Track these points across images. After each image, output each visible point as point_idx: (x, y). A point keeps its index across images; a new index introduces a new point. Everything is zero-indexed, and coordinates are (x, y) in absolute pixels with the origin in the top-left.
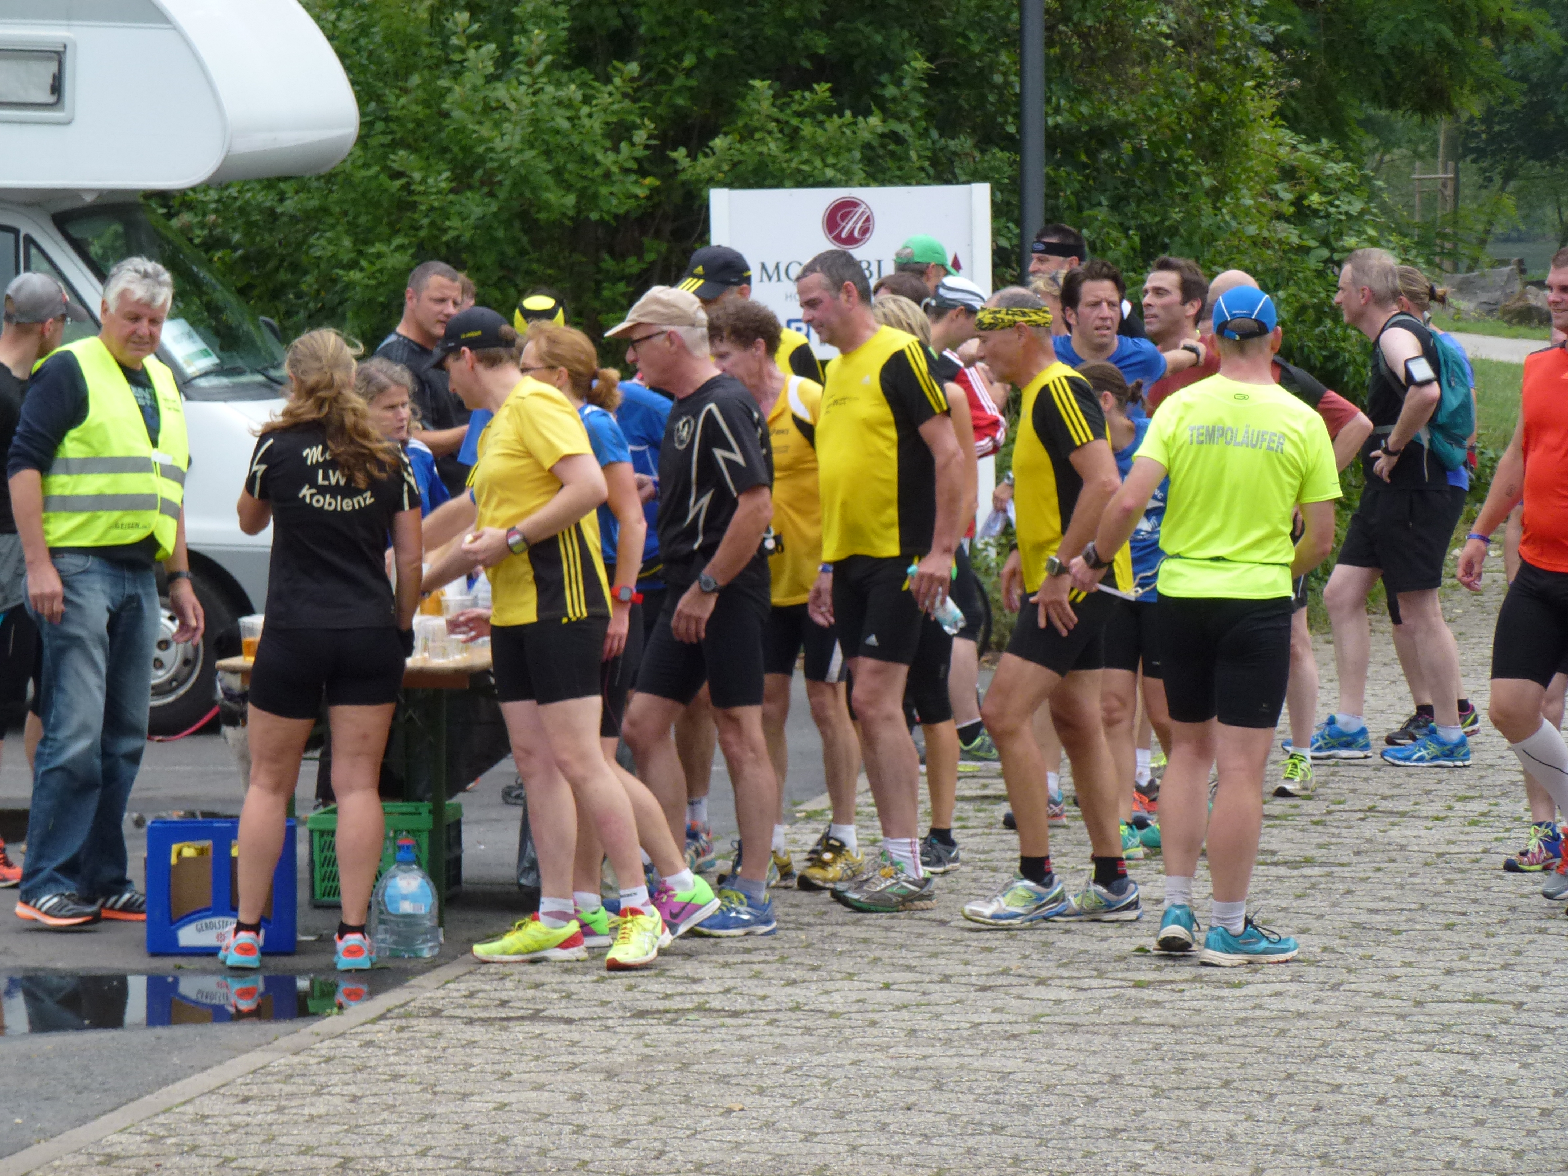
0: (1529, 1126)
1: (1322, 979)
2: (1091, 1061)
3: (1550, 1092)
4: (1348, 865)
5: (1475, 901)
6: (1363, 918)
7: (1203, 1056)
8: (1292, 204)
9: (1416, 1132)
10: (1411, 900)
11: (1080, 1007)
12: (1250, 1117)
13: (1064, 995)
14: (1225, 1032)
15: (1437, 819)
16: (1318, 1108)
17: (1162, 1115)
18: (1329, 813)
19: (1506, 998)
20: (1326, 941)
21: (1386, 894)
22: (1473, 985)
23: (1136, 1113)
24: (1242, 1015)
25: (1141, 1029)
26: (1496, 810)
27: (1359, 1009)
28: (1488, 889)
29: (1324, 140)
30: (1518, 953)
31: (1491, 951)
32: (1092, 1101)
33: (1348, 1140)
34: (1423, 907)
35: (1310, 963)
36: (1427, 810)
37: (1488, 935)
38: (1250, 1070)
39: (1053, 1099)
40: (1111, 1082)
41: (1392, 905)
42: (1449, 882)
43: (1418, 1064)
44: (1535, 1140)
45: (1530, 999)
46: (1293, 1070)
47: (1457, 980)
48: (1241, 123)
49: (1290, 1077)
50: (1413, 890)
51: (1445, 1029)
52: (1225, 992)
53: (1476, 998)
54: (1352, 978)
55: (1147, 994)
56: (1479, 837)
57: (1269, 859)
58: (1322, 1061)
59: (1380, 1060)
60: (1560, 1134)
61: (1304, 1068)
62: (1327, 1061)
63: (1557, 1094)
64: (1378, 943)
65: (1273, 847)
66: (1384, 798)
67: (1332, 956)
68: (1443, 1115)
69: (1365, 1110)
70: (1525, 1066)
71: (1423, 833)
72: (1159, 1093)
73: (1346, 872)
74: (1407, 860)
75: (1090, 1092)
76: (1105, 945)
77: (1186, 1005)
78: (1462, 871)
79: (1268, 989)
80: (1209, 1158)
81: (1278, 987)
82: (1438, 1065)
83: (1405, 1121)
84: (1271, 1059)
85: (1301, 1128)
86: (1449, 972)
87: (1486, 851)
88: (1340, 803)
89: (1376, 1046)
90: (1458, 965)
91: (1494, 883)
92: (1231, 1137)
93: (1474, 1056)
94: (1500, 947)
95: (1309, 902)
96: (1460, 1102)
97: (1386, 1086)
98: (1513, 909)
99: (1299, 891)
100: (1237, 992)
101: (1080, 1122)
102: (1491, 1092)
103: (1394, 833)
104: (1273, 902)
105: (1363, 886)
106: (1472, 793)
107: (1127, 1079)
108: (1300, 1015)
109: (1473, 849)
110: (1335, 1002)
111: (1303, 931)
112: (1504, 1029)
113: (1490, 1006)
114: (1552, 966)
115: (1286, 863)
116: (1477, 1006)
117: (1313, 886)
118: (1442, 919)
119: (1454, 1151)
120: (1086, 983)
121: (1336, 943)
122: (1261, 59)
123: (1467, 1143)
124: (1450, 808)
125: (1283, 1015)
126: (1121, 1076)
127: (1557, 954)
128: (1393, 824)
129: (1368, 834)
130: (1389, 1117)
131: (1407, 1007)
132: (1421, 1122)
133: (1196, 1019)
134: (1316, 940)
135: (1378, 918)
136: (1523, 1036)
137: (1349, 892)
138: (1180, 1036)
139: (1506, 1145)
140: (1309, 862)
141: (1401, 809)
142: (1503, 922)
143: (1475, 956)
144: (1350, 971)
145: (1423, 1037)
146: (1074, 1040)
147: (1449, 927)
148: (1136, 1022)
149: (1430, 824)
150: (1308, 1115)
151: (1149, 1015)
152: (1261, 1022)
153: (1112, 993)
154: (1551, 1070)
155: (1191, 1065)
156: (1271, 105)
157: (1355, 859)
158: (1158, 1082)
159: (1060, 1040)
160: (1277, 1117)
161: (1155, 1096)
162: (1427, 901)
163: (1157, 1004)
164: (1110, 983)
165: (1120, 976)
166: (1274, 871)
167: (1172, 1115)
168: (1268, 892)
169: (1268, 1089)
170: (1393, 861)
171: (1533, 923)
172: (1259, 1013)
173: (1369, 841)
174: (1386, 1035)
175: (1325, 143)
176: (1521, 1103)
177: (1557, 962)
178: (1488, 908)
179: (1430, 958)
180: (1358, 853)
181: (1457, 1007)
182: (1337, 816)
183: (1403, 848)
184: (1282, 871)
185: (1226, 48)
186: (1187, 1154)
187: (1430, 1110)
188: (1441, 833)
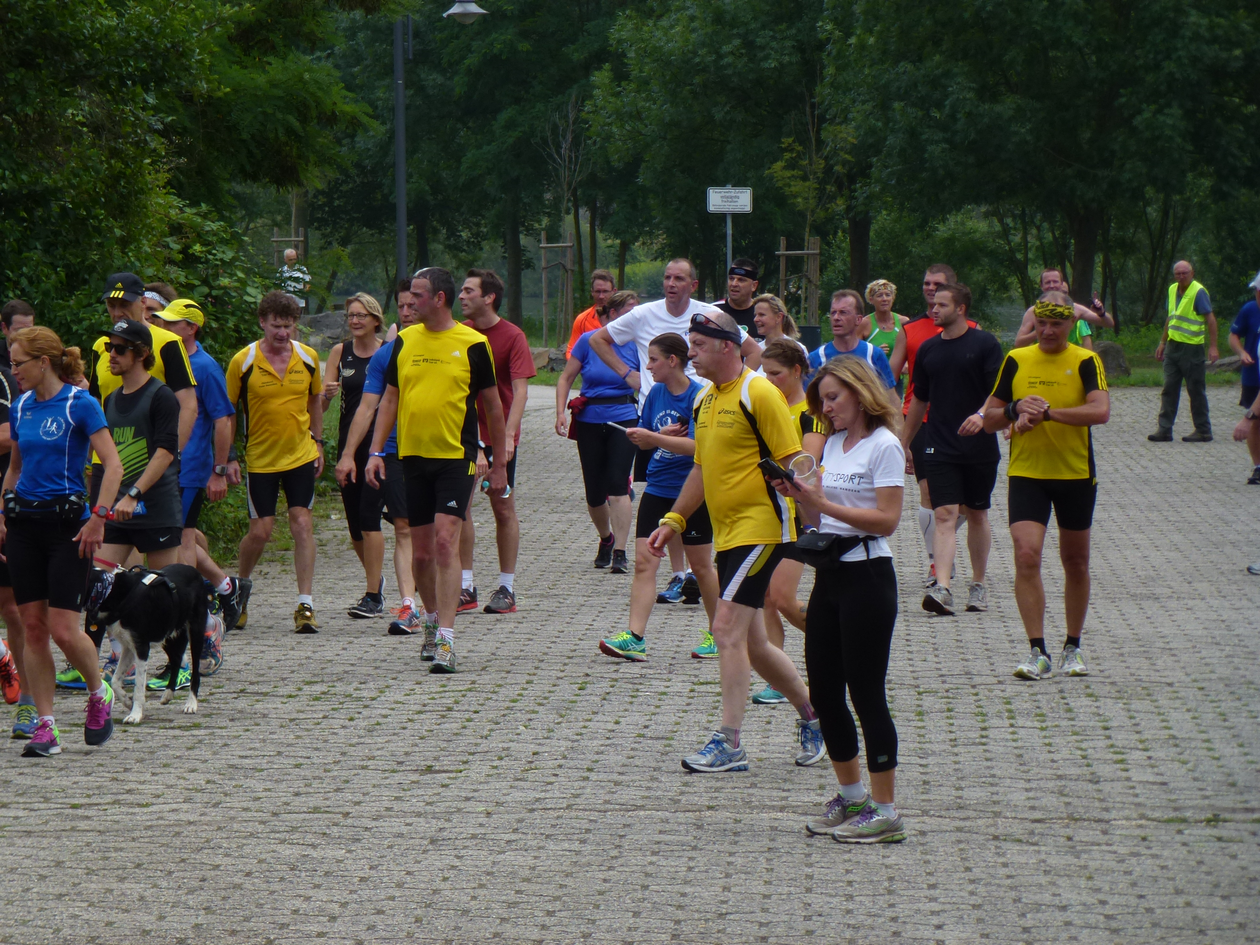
0: (351, 888)
1: (206, 800)
2: (42, 854)
3: (367, 867)
4: (225, 728)
5: (317, 749)
6: (236, 761)
7: (121, 849)
8: (180, 252)
9: (272, 893)
10: (271, 750)
11: (31, 821)
12: (155, 886)
13: (20, 813)
14: (137, 834)
15: (290, 696)
16: (203, 880)
17: (93, 886)
18: (211, 694)
19: (337, 810)
20: (209, 777)
21: (252, 746)
22: (313, 802)
23: (75, 885)
24: (149, 823)
25: (75, 834)
26: (333, 690)
27: (232, 819)
28: (326, 741)
29: (203, 205)
30: (347, 782)
31: (327, 780)
32: (43, 878)
33: (224, 898)
34: (279, 754)
35: (197, 791)
36: (282, 691)
37: (325, 771)
38: (155, 857)
39: (16, 877)
40: (56, 866)
41: (256, 753)
42: (298, 737)
43: (274, 851)
44: (355, 896)
45: (354, 810)
46: (185, 856)
47: (303, 799)
48: (142, 191)
49: (183, 861)
50: (272, 743)
51: (294, 829)
52: (137, 810)
53: (316, 810)
54: (228, 799)
55: (80, 812)
56: (320, 708)
57: (167, 725)
58: (206, 851)
59: (247, 850)
60: (373, 892)
61: (193, 856)
62: (209, 851)
63: (371, 868)
64: (246, 777)
65: (171, 717)
66: (252, 683)
67: (213, 786)
68: (291, 882)
69: (236, 880)
70: (350, 851)
71: (280, 706)
72: (90, 872)
73: (224, 732)
74: (268, 724)
75: (41, 872)
76: (49, 782)
77: (109, 818)
78: (308, 730)
79: (167, 807)
80: (127, 911)
81: (175, 806)
82: (288, 852)
83: (264, 886)
84: (170, 850)
85: (191, 892)
86: (297, 794)
87: (325, 717)
88: (219, 687)
89: (245, 842)
90: (303, 790)
91: (330, 737)
92: (142, 898)
93: (314, 846)
94: (334, 778)
95: (197, 752)
96: (303, 874)
97: (252, 865)
98: (343, 754)
99: (189, 745)
100: (145, 810)
101: (35, 890)
102: (325, 867)
103: (259, 706)
104: (171, 752)
105: (236, 741)
106: (316, 679)
107: (68, 864)
108: (190, 823)
109: (315, 716)
110: (215, 815)
111: (193, 771)
112: (335, 829)
113: (325, 816)
114: (371, 789)
115: (180, 728)
116: (316, 815)
117: (200, 742)
118: (292, 761)
119: (298, 903)
120: (36, 806)
121: (216, 778)
122: (155, 143)
123: (308, 899)
124: (300, 689)
125: (178, 823)
126: (63, 862)
127: (374, 782)
128: (258, 701)
129: (239, 707)
130: (253, 884)
131: (266, 816)
132: (276, 887)
133: (116, 827)
134: (202, 776)
135: (247, 761)
136: (348, 833)
137: (226, 745)
138: (104, 838)
139: (335, 899)
140: (197, 726)
141: (264, 690)
142: (336, 763)
143: (316, 784)
144: (226, 795)
145: (277, 835)
146: (29, 842)
147: (297, 766)
148: (73, 829)
149: (285, 700)
150: (196, 884)
151: (83, 825)
152: (162, 828)
153: (55, 812)
154: (368, 854)
155: (113, 855)
156: (163, 177)
157: (230, 724)
158: (89, 865)
159: (19, 842)
160: (176, 886)
161: (87, 874)
162: (282, 749)
163: (88, 818)
164: (53, 806)
165: (60, 801)
166: (171, 732)
167: (100, 886)
168: (167, 746)
169: (168, 868)
170: (258, 725)
171: (357, 763)
172: (161, 822)
173: (241, 712)
174: (252, 835)
175: (204, 207)
176: (346, 873)
177: (374, 786)
178: (325, 753)
179: (284, 785)
180: (232, 720)
181: (302, 816)
182: (217, 696)
183: (265, 716)
184: (177, 732)
185: (129, 135)
186: (111, 909)
187: (282, 879)
188: (292, 705)
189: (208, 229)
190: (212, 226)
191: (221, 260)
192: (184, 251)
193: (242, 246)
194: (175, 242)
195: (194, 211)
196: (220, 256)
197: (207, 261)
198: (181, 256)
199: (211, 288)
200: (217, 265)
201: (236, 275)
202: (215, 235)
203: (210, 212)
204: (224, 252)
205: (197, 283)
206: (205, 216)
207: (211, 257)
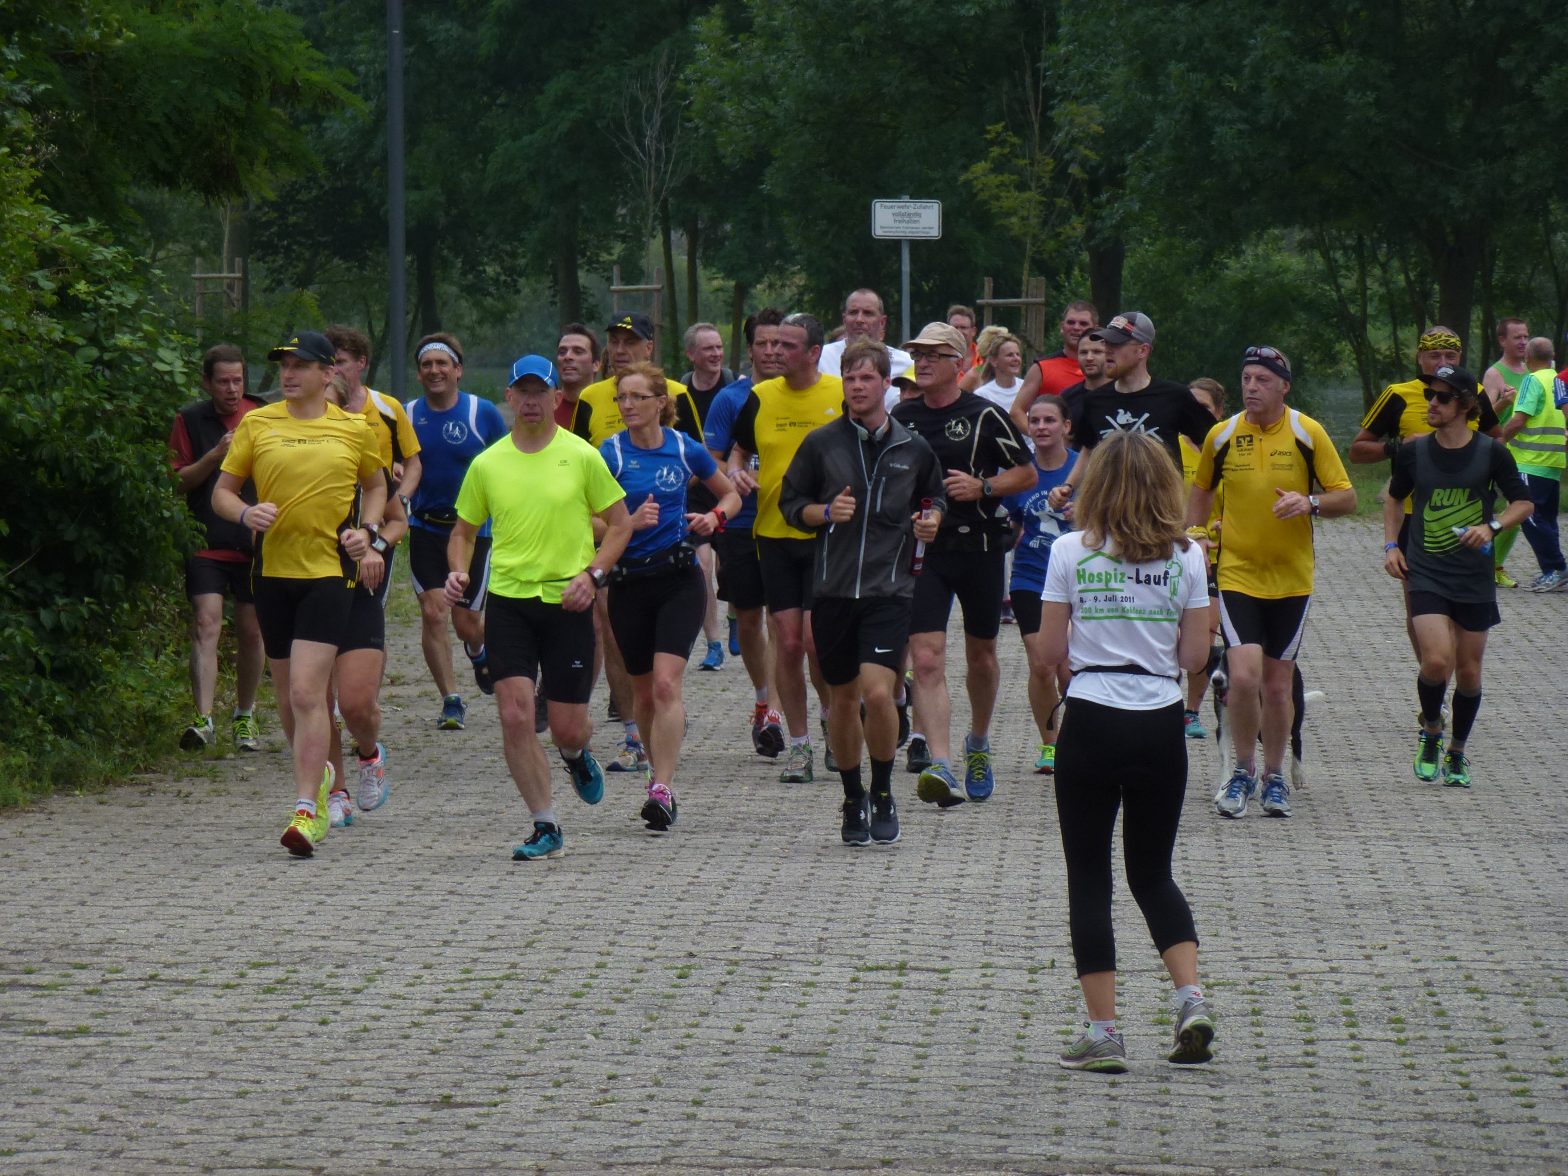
1: (99, 1146)
4: (128, 1034)
5: (270, 1069)
6: (145, 1087)
8: (55, 293)
10: (199, 1069)
15: (228, 986)
18: (105, 982)
19: (304, 1164)
20: (104, 1110)
21: (169, 1062)
22: (266, 1151)
26: (294, 977)
28: (284, 1056)
29: (91, 220)
30: (318, 1120)
31: (287, 1118)
34: (212, 1075)
35: (86, 1131)
36: (215, 978)
37: (284, 1102)
41: (177, 1074)
42: (241, 1049)
45: (330, 1164)
47: (250, 1146)
50: (200, 1059)
53: (271, 1163)
54: (133, 1145)
56: (274, 1004)
57: (38, 1029)
64: (161, 1111)
65: (42, 1017)
66: (168, 966)
67: (110, 1124)
71: (212, 1001)
73: (125, 1042)
74: (194, 1028)
78: (256, 1039)
79: (40, 1157)
81: (52, 1155)
86: (241, 1139)
87: (282, 1019)
88: (117, 971)
90: (250, 1132)
91: (291, 1050)
94: (298, 1114)
95: (84, 1071)
98: (312, 1076)
99: (72, 1061)
103: (179, 1001)
104: (44, 1072)
105: (144, 1055)
106: (268, 960)
109: (267, 1017)
110: (113, 1169)
111: (78, 1101)
114: (356, 1132)
115: (57, 1034)
117: (88, 1056)
118: (231, 1087)
121: (115, 1112)
122: (20, 122)
124: (242, 976)
127: (361, 1120)
128: (177, 993)
129: (149, 1003)
134: (93, 1109)
135: (162, 1087)
137: (129, 1061)
140: (83, 1031)
141: (186, 977)
142: (301, 1090)
143: (270, 1123)
144: (130, 1138)
147: (242, 1095)
149: (220, 992)
156: (29, 176)
157: (135, 1029)
162: (217, 1069)
166: (43, 1041)
168: (37, 1062)
170: (178, 1030)
171: (334, 1090)
173: (151, 1010)
175: (92, 224)
177: (361, 1127)
178: (283, 1075)
179: (219, 1125)
180: (137, 1023)
182: (114, 985)
183: (188, 1016)
184: (53, 1041)
188: (231, 1000)
189: (98, 257)
190: (106, 253)
191: (119, 306)
192: (61, 291)
193: (150, 286)
194: (47, 278)
195: (77, 229)
196: (116, 299)
197: (97, 308)
198: (55, 298)
199: (103, 349)
200: (112, 314)
201: (140, 329)
202: (110, 266)
203: (101, 232)
204: (122, 294)
205: (80, 341)
206: (94, 238)
207: (102, 301)
